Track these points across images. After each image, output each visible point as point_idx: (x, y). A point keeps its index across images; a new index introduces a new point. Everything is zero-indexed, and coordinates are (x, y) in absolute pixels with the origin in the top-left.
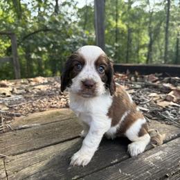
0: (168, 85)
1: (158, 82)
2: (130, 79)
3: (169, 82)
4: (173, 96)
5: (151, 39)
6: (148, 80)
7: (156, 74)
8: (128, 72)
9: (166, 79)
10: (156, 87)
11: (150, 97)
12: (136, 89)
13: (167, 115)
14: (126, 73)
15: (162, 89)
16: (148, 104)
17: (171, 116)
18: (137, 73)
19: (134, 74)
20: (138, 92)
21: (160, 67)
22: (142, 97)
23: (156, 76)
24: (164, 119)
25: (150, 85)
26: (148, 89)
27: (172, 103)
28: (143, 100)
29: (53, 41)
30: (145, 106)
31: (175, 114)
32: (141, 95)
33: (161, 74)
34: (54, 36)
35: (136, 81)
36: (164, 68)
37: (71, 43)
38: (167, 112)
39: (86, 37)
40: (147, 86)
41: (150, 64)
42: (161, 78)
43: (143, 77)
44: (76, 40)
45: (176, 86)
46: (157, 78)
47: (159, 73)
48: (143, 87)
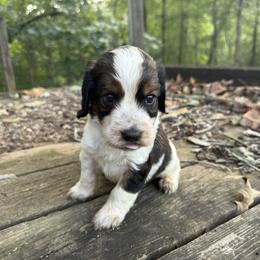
0: (242, 100)
1: (226, 94)
2: (182, 91)
3: (244, 94)
4: (251, 119)
5: (215, 28)
6: (210, 92)
7: (223, 81)
8: (179, 78)
9: (239, 89)
10: (222, 103)
11: (213, 120)
12: (190, 107)
13: (242, 154)
14: (175, 80)
15: (232, 106)
16: (210, 134)
17: (249, 157)
18: (192, 81)
19: (189, 81)
20: (194, 112)
21: (228, 71)
22: (200, 121)
23: (223, 85)
24: (236, 162)
25: (214, 100)
26: (209, 106)
27: (250, 132)
28: (202, 127)
29: (64, 31)
30: (204, 137)
31: (255, 152)
32: (198, 117)
33: (230, 82)
34: (67, 22)
35: (191, 93)
36: (235, 71)
37: (92, 34)
38: (242, 149)
39: (115, 25)
40: (208, 101)
41: (213, 66)
42: (231, 88)
43: (202, 87)
44: (101, 30)
45: (255, 101)
46: (224, 89)
47: (228, 79)
48: (202, 104)
